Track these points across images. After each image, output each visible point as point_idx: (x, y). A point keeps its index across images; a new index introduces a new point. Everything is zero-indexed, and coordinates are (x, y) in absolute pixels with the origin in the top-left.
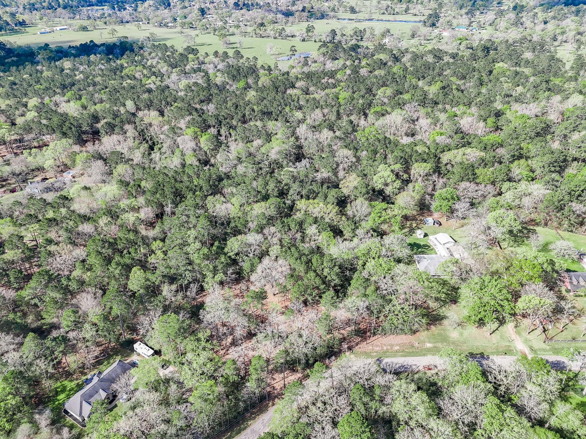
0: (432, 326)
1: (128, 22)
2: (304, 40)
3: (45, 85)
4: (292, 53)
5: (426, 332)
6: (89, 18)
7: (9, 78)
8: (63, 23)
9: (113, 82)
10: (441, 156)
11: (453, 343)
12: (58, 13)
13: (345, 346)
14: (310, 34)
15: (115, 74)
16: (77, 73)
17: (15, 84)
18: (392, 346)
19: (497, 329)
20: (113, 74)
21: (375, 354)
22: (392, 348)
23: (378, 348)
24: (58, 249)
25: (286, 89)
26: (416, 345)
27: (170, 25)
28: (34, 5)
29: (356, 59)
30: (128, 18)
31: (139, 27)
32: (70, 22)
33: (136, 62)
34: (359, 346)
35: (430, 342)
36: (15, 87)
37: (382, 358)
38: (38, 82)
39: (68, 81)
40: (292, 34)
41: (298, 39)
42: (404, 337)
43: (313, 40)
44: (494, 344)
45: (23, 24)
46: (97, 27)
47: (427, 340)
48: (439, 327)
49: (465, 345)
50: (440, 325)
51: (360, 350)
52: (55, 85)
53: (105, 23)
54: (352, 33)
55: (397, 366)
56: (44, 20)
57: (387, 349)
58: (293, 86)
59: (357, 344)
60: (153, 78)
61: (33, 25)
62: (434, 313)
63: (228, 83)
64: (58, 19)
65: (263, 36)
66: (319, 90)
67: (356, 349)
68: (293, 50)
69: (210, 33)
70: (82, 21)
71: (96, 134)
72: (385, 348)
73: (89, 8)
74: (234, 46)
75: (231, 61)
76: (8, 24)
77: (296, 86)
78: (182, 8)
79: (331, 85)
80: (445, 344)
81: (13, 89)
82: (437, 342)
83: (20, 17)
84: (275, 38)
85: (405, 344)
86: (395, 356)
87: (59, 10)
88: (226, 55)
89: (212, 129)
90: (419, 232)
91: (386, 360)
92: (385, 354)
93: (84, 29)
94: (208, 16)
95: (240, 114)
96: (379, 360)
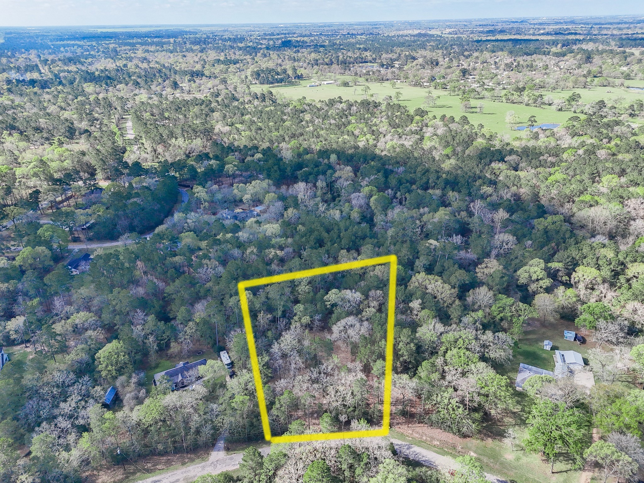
0: (490, 439)
1: (388, 80)
2: (560, 110)
3: (281, 132)
4: (530, 123)
5: (479, 441)
6: (356, 74)
7: (259, 124)
8: (333, 78)
9: (332, 136)
10: (629, 266)
11: (502, 464)
12: (332, 69)
14: (573, 103)
15: (339, 129)
16: (310, 125)
17: (261, 129)
18: (433, 438)
19: (566, 471)
20: (337, 129)
21: (410, 439)
22: (431, 441)
23: (417, 435)
24: (209, 263)
25: (491, 162)
26: (459, 448)
27: (425, 84)
28: (317, 61)
29: (605, 138)
30: (390, 76)
31: (394, 85)
32: (338, 77)
33: (364, 119)
34: (400, 426)
35: (475, 452)
36: (259, 132)
37: (413, 446)
38: (277, 130)
39: (300, 131)
40: (551, 102)
41: (554, 107)
42: (451, 435)
43: (573, 110)
45: (300, 77)
46: (358, 84)
47: (474, 449)
48: (497, 442)
49: (514, 470)
50: (500, 441)
51: (399, 430)
52: (287, 134)
53: (367, 80)
54: (627, 106)
55: (424, 459)
56: (319, 74)
57: (426, 439)
58: (502, 160)
59: (398, 424)
60: (368, 136)
61: (309, 78)
62: (502, 428)
63: (435, 148)
64: (330, 74)
65: (515, 101)
66: (530, 168)
67: (396, 428)
68: (532, 120)
69: (458, 95)
70: (349, 77)
71: (295, 180)
72: (424, 438)
73: (361, 65)
74: (474, 110)
75: (453, 126)
76: (289, 77)
77: (506, 160)
78: (446, 68)
79: (549, 164)
80: (492, 461)
81: (257, 133)
82: (484, 455)
83: (300, 71)
84: (527, 105)
85: (447, 443)
86: (428, 449)
87: (334, 66)
88: (452, 119)
89: (390, 190)
90: (546, 342)
91: (416, 449)
92: (420, 443)
93: (346, 84)
94: (471, 77)
95: (424, 180)
96: (409, 447)
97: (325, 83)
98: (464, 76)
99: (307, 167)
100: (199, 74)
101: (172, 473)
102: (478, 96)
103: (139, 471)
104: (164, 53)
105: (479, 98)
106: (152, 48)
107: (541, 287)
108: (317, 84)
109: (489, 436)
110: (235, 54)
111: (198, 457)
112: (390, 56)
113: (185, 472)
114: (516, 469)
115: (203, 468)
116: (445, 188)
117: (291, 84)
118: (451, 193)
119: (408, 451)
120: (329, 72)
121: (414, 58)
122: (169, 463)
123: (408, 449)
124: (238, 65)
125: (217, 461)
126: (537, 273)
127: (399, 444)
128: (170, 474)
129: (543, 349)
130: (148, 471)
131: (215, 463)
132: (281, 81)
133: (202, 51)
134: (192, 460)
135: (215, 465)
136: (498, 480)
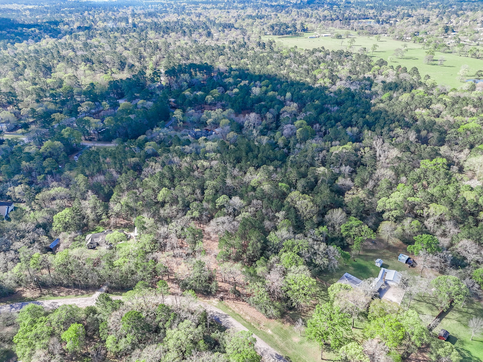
0: (289, 324)
1: (376, 34)
4: (477, 77)
5: (280, 323)
6: (353, 28)
8: (332, 31)
11: (287, 343)
12: (334, 24)
13: (221, 295)
18: (247, 314)
21: (231, 311)
22: (245, 316)
23: (237, 310)
26: (262, 326)
27: (407, 38)
30: (380, 31)
31: (378, 38)
32: (337, 30)
35: (272, 331)
37: (229, 317)
42: (261, 315)
45: (305, 30)
46: (349, 36)
47: (273, 328)
48: (292, 327)
49: (294, 350)
51: (227, 303)
53: (359, 34)
56: (321, 28)
58: (427, 107)
59: (228, 299)
60: (327, 80)
64: (332, 28)
67: (226, 302)
68: (479, 74)
70: (345, 31)
72: (241, 313)
73: (361, 21)
75: (403, 76)
76: (296, 30)
78: (433, 25)
80: (281, 339)
82: (278, 334)
83: (307, 26)
85: (255, 319)
86: (239, 321)
87: (337, 22)
88: (405, 70)
89: (318, 125)
90: (378, 260)
91: (230, 319)
92: (236, 315)
93: (339, 37)
94: (453, 33)
95: (349, 119)
96: (226, 316)
97: (324, 35)
98: (446, 32)
99: (264, 101)
100: (230, 26)
101: (67, 299)
102: (448, 51)
103: (49, 294)
104: (215, 10)
105: (449, 52)
106: (209, 6)
107: (393, 216)
108: (317, 36)
109: (289, 321)
110: (266, 11)
111: (87, 293)
112: (390, 13)
114: (295, 349)
115: (86, 300)
116: (363, 126)
117: (297, 35)
118: (366, 131)
119: (223, 319)
120: (332, 26)
121: (410, 16)
122: (68, 293)
123: (224, 318)
124: (262, 20)
126: (391, 204)
127: (221, 313)
129: (375, 266)
130: (54, 295)
132: (290, 32)
133: (243, 8)
134: (83, 294)
136: (277, 354)
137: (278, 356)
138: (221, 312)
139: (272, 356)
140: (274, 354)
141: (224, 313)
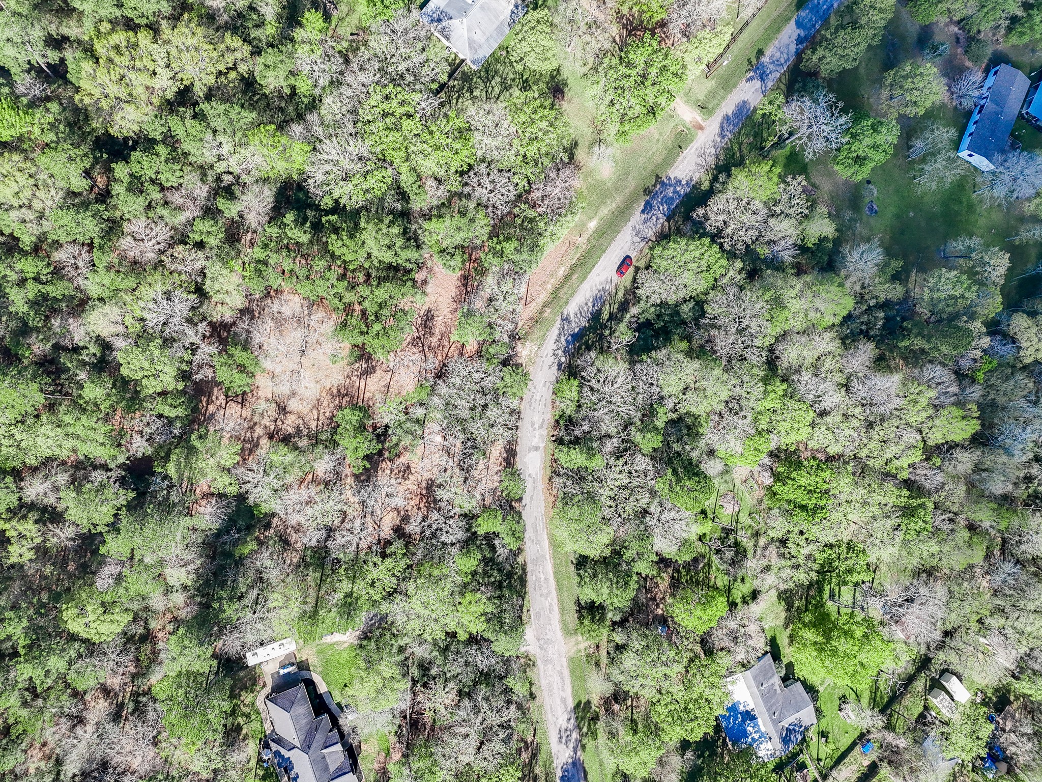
11: (616, 189)
18: (554, 274)
21: (548, 311)
22: (558, 279)
23: (542, 296)
26: (580, 240)
35: (590, 219)
37: (565, 313)
44: (658, 140)
47: (583, 217)
50: (578, 169)
55: (590, 304)
57: (552, 285)
72: (549, 286)
80: (608, 201)
82: (598, 208)
85: (567, 255)
86: (574, 291)
91: (571, 309)
92: (559, 297)
96: (566, 319)
101: (549, 712)
113: (550, 691)
115: (547, 661)
119: (573, 325)
125: (538, 640)
127: (557, 332)
128: (550, 716)
131: (542, 642)
135: (546, 643)
136: (643, 212)
137: (645, 207)
138: (555, 332)
139: (645, 221)
140: (643, 216)
141: (558, 325)
